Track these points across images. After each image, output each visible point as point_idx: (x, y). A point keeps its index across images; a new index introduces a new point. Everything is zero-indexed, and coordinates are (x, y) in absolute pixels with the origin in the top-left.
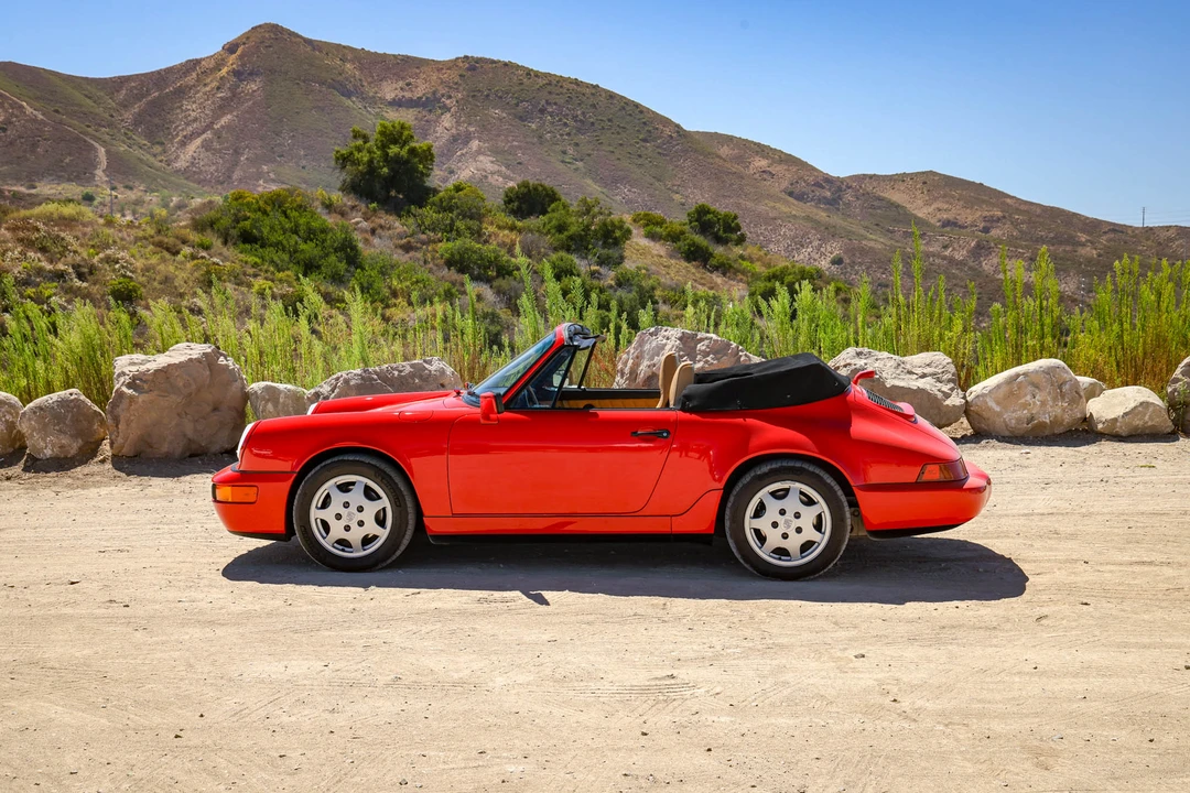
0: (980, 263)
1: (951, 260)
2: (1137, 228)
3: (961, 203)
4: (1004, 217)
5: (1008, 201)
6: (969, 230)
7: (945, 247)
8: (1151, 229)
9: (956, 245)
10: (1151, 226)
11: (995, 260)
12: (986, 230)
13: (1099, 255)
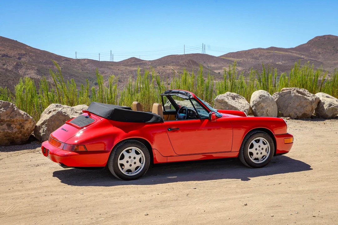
0: (18, 71)
1: (7, 70)
2: (74, 59)
3: (9, 48)
4: (26, 54)
5: (27, 48)
6: (13, 58)
7: (4, 65)
8: (79, 60)
9: (8, 64)
10: (79, 58)
11: (24, 70)
12: (19, 58)
13: (62, 69)
